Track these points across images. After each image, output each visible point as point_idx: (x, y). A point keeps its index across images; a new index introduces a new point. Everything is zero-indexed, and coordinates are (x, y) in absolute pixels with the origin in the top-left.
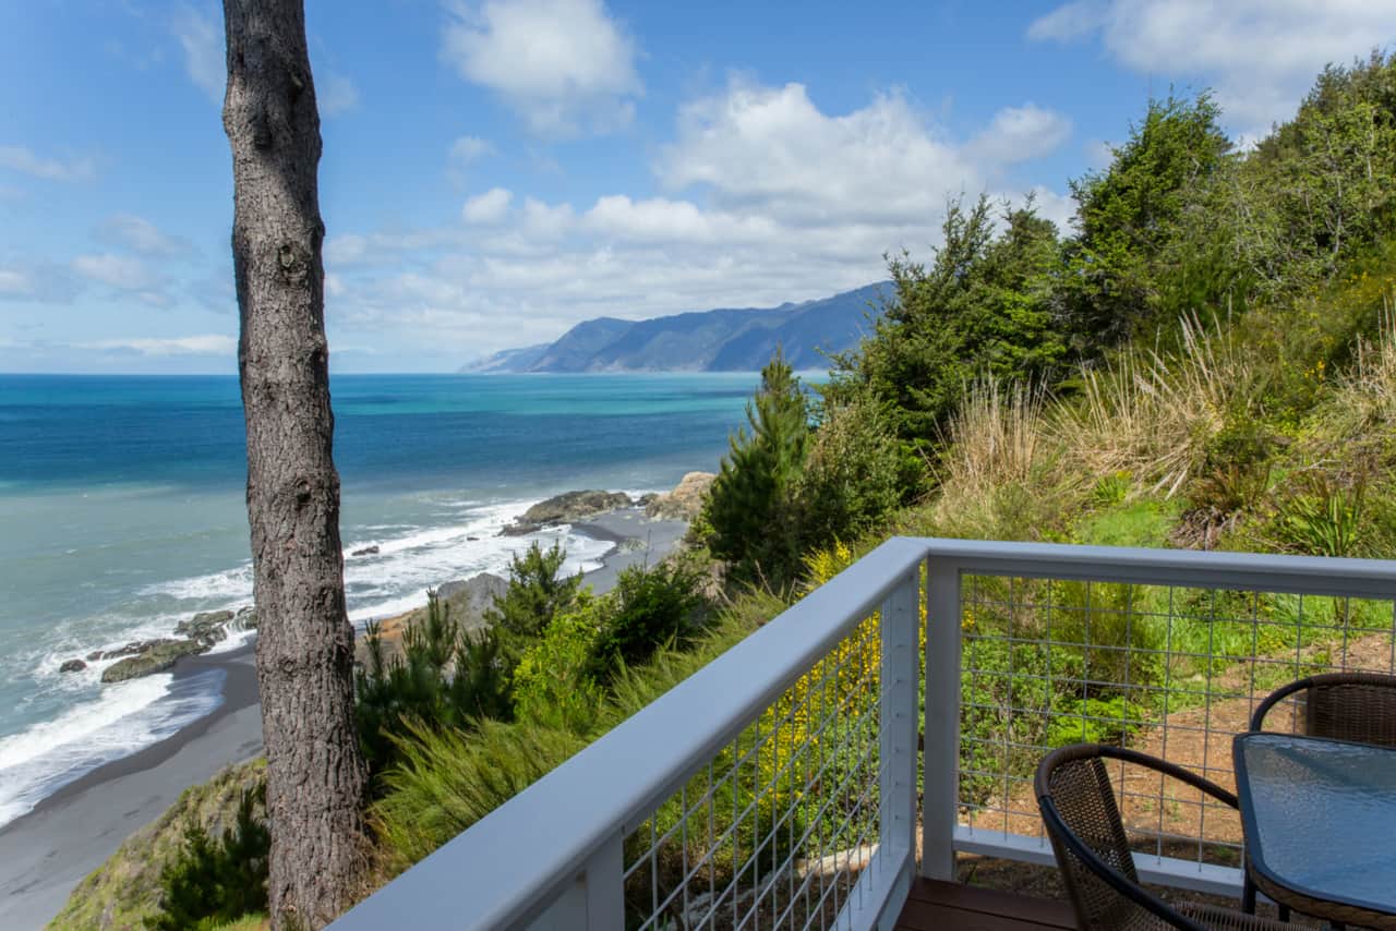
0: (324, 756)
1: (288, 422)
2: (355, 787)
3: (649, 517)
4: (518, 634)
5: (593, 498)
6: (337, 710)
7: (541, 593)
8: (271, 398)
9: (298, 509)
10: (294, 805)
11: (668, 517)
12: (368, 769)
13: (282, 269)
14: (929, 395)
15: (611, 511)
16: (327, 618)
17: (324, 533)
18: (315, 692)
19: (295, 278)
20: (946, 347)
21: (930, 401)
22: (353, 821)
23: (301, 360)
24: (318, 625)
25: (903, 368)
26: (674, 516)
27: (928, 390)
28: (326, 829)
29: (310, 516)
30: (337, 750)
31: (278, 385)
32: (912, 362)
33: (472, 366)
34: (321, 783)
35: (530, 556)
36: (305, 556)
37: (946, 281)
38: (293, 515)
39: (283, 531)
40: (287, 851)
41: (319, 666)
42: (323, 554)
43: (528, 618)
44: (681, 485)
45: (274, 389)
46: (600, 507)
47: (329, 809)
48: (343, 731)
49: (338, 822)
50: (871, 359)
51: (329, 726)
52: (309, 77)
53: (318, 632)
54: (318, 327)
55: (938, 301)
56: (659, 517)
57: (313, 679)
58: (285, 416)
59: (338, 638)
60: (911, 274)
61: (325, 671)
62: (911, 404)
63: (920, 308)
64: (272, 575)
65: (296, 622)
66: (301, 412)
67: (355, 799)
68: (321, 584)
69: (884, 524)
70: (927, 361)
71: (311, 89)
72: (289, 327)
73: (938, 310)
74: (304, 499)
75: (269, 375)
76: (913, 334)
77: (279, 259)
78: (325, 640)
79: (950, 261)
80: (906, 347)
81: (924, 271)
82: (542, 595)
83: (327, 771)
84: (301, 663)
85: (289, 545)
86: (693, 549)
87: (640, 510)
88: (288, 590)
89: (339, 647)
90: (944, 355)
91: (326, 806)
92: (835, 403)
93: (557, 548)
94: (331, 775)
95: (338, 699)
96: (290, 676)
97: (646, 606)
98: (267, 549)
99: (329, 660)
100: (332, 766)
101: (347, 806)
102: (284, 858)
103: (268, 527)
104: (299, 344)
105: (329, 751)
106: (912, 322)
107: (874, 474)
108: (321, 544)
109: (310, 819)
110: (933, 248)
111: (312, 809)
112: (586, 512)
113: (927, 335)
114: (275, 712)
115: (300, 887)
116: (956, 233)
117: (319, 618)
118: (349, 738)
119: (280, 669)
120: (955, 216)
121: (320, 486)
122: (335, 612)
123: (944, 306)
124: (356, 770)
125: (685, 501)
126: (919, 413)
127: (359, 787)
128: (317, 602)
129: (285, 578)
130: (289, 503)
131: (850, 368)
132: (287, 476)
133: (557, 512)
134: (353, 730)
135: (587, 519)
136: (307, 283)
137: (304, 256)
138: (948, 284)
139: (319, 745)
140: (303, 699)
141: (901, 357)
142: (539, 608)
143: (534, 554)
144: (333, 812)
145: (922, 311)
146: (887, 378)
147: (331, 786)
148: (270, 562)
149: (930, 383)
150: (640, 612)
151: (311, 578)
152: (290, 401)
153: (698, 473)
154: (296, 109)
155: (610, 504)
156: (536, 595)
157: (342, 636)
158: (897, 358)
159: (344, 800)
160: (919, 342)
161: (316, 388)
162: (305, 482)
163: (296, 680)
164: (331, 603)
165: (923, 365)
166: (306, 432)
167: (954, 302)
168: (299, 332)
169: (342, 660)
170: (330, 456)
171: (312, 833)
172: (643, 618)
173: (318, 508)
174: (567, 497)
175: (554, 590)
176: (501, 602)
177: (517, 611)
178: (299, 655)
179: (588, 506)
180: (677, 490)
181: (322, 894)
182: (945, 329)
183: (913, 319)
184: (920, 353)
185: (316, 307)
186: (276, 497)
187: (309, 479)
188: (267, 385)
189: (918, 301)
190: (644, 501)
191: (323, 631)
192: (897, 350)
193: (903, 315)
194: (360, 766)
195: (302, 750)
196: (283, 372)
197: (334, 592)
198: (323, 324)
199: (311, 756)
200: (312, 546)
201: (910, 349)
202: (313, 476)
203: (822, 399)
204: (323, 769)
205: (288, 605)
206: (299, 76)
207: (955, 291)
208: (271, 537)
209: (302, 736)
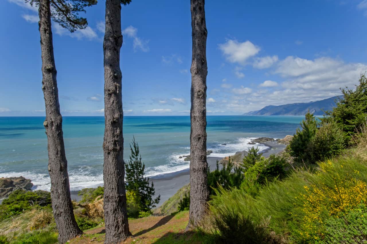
0: (200, 188)
1: (197, 123)
2: (206, 196)
3: (278, 143)
4: (249, 163)
5: (266, 139)
6: (203, 180)
7: (254, 156)
8: (195, 119)
9: (198, 140)
10: (194, 197)
11: (282, 144)
12: (209, 192)
13: (198, 95)
14: (353, 121)
15: (270, 142)
16: (202, 161)
17: (203, 145)
18: (199, 176)
19: (201, 97)
20: (359, 109)
21: (354, 123)
22: (205, 203)
23: (201, 112)
24: (201, 163)
25: (345, 114)
26: (283, 144)
27: (353, 120)
28: (199, 203)
29: (201, 141)
30: (203, 188)
31: (196, 116)
32: (348, 113)
33: (244, 114)
34: (199, 194)
35: (252, 149)
36: (199, 149)
37: (360, 93)
38: (197, 141)
39: (195, 144)
40: (192, 205)
41: (200, 171)
42: (202, 149)
43: (251, 160)
44: (285, 138)
45: (195, 117)
46: (268, 141)
47: (200, 199)
48: (204, 184)
49: (202, 202)
50: (335, 113)
51: (201, 183)
52: (206, 60)
53: (200, 164)
54: (205, 106)
55: (357, 98)
56: (280, 143)
57: (199, 173)
58: (197, 122)
59: (204, 166)
60: (348, 92)
61: (201, 172)
62: (347, 123)
63: (351, 100)
64: (193, 152)
65: (196, 162)
66: (200, 122)
67: (206, 198)
68: (202, 155)
69: (339, 153)
70: (353, 113)
71: (206, 62)
72: (199, 106)
73: (357, 100)
74: (199, 138)
75: (195, 115)
76: (349, 106)
77: (198, 94)
78: (202, 166)
79: (361, 88)
80: (346, 110)
81: (352, 91)
82: (254, 157)
83: (200, 192)
84: (197, 170)
85: (196, 147)
86: (287, 152)
87: (276, 142)
88: (195, 155)
89: (204, 168)
90: (359, 111)
91: (200, 198)
92: (324, 123)
93: (257, 148)
94: (201, 193)
95: (203, 178)
96: (195, 172)
97: (274, 165)
98: (192, 147)
99: (202, 170)
100: (201, 191)
101: (204, 199)
102: (192, 206)
103: (193, 143)
104: (200, 109)
105: (201, 188)
106: (348, 104)
107: (337, 139)
108: (202, 147)
109: (197, 200)
110: (356, 85)
111: (197, 198)
112: (265, 141)
113: (353, 107)
114: (192, 178)
115: (194, 212)
116: (363, 81)
117: (201, 162)
118: (205, 186)
119: (193, 170)
120: (363, 78)
121: (203, 136)
122: (204, 161)
123: (358, 99)
124: (206, 192)
125: (286, 141)
126: (350, 126)
127: (207, 196)
128: (201, 158)
129: (195, 153)
130: (197, 139)
131: (329, 114)
132: (197, 134)
133: (259, 141)
134: (206, 184)
135: (265, 143)
136: (203, 98)
137: (203, 93)
138: (360, 94)
139: (199, 186)
140: (197, 177)
141: (345, 112)
142: (253, 159)
143: (253, 149)
144: (201, 200)
145: (351, 101)
146: (340, 117)
147: (201, 195)
148: (193, 149)
149: (354, 118)
150: (272, 166)
151: (200, 153)
152: (198, 120)
153: (289, 135)
154: (203, 66)
155: (270, 140)
156: (253, 157)
157: (205, 166)
158: (343, 112)
159: (203, 198)
160: (350, 108)
161: (203, 117)
162: (200, 135)
163: (196, 173)
164: (204, 159)
165: (351, 114)
166: (201, 125)
167: (362, 98)
168: (201, 107)
169: (205, 170)
170: (205, 130)
171: (197, 203)
172: (273, 167)
173: (202, 140)
174: (261, 138)
175: (257, 156)
176: (246, 157)
177: (249, 159)
178: (197, 168)
179: (265, 140)
180: (284, 138)
181: (198, 216)
182: (359, 105)
183: (349, 103)
184: (351, 111)
185: (204, 102)
186: (194, 137)
187: (200, 134)
188: (194, 117)
189: (350, 98)
190: (277, 140)
191: (201, 164)
192: (343, 110)
193: (345, 102)
194: (207, 191)
195: (196, 186)
196: (197, 114)
197: (204, 157)
198: (206, 105)
199: (197, 188)
200: (200, 147)
201: (348, 110)
202: (201, 134)
203: (321, 121)
204: (200, 191)
205: (195, 158)
206: (204, 60)
207: (362, 96)
208: (193, 145)
209: (196, 184)
